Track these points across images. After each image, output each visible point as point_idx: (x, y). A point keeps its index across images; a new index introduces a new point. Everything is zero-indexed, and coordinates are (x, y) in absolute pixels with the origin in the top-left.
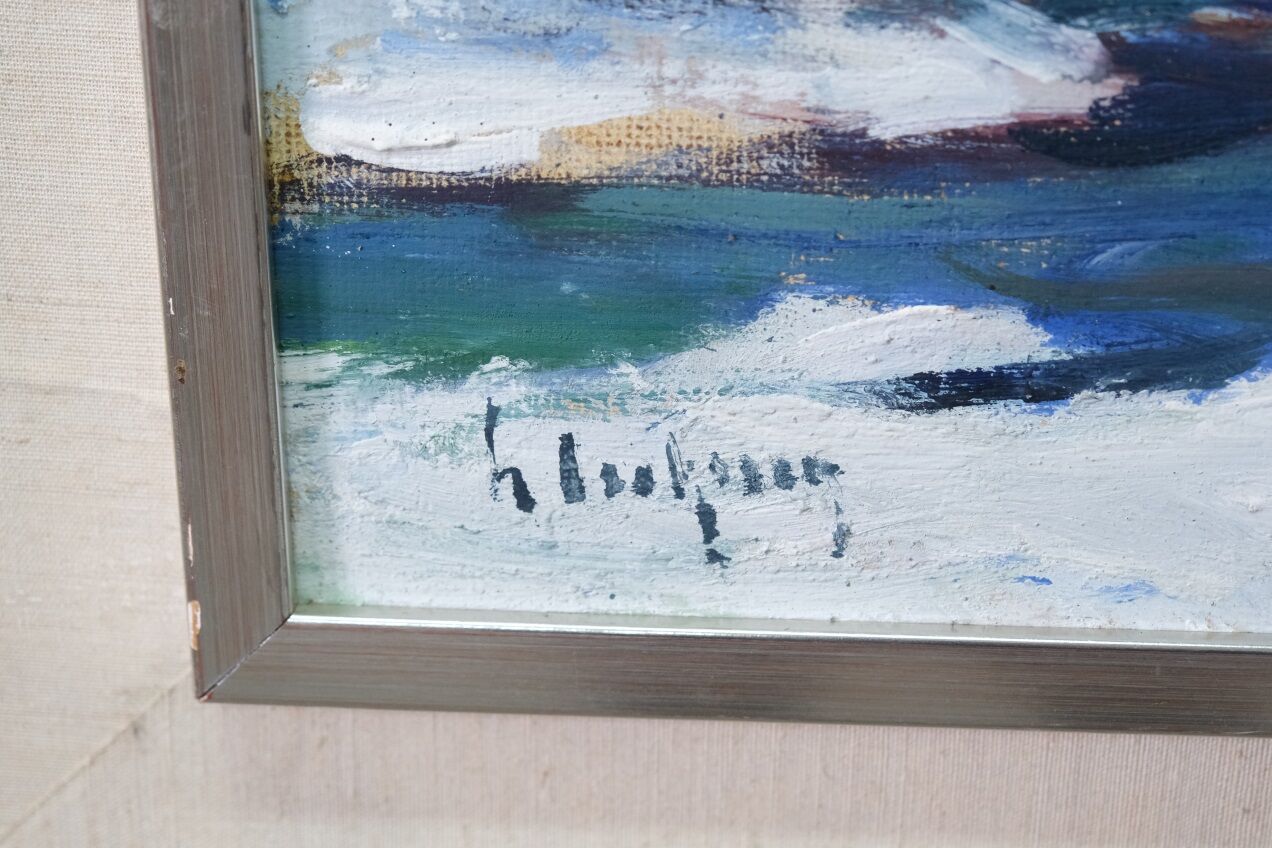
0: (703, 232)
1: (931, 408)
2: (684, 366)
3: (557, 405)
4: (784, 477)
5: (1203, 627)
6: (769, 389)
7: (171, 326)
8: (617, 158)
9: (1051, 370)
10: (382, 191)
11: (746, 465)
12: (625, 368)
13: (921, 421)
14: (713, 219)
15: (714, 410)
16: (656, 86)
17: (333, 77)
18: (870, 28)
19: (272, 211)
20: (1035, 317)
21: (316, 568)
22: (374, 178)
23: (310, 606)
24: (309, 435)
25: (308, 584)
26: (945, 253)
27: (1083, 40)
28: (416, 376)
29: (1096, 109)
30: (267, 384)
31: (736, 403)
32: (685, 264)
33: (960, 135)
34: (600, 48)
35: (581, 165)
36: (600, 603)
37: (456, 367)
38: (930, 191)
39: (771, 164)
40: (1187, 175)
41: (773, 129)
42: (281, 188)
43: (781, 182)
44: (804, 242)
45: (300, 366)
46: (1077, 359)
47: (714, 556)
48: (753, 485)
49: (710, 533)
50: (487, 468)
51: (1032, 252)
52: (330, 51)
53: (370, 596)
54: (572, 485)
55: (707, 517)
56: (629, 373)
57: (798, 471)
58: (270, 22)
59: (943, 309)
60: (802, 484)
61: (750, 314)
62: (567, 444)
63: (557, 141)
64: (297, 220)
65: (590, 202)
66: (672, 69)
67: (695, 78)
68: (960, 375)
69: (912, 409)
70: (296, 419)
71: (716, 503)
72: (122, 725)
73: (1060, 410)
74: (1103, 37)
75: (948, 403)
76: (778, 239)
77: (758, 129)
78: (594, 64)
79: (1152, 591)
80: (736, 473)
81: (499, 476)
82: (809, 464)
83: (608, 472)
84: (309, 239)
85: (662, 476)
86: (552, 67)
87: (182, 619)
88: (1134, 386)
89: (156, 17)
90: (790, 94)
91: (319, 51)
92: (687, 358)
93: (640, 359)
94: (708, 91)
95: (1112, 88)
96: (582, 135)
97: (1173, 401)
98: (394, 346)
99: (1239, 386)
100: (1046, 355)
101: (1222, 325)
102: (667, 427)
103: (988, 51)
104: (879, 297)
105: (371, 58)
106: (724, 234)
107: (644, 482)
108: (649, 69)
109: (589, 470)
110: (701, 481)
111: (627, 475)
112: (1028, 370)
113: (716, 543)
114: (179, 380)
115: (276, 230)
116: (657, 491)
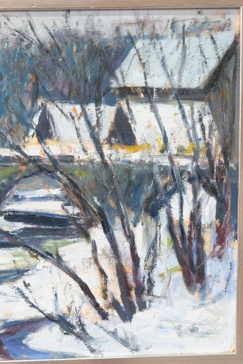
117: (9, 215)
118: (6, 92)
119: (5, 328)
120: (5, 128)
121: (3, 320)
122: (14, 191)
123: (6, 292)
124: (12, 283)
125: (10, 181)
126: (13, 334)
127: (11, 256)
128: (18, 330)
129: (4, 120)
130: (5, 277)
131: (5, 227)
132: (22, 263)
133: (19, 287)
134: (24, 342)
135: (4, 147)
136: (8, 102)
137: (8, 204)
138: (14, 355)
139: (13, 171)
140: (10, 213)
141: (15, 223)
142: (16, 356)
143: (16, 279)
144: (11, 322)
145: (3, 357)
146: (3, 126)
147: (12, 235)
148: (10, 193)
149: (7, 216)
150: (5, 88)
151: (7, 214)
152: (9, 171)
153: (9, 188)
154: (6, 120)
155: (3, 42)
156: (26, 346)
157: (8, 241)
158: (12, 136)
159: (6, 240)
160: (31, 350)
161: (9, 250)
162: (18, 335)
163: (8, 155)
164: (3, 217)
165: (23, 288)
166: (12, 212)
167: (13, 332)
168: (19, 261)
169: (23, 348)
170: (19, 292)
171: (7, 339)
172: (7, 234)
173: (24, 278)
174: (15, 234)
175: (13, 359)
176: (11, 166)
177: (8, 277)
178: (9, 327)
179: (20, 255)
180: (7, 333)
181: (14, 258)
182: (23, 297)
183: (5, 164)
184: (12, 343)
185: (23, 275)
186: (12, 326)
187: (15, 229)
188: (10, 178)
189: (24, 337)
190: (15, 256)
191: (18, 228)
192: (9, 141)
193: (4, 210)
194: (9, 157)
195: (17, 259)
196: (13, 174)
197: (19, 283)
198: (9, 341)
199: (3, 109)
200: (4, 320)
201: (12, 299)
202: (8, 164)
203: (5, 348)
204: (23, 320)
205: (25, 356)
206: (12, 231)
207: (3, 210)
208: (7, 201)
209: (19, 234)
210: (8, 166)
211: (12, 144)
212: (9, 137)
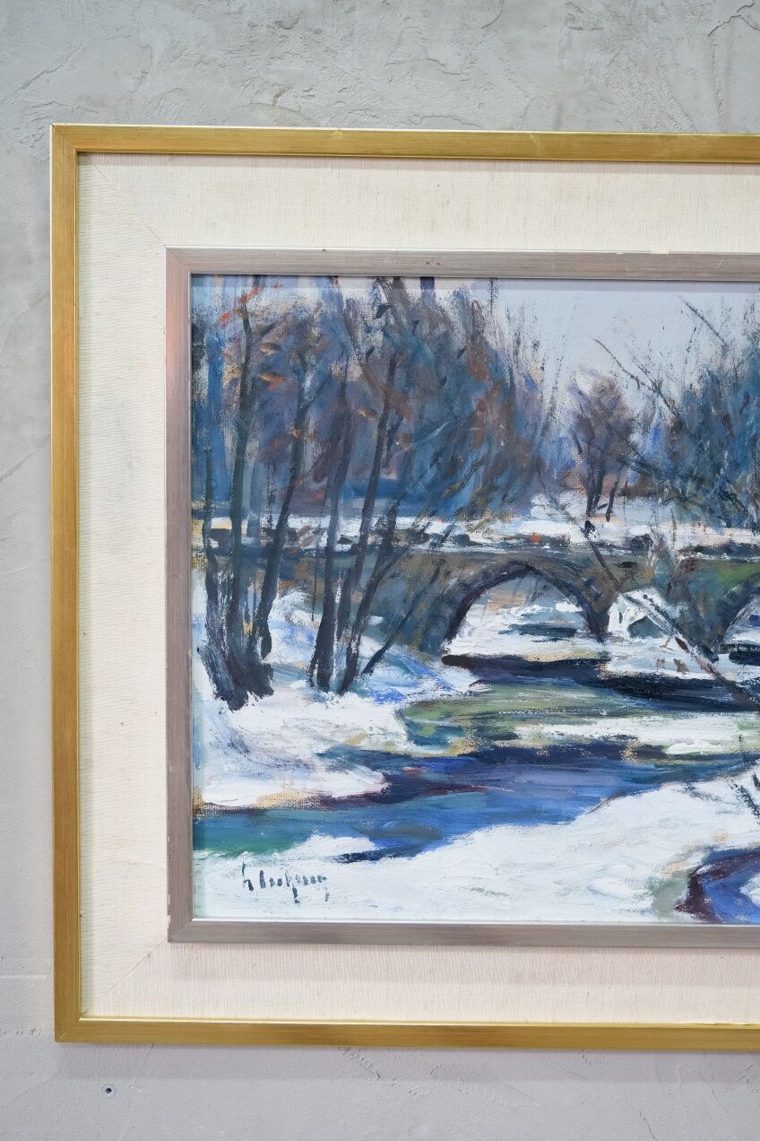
0: (294, 820)
1: (348, 863)
2: (290, 853)
3: (259, 863)
4: (313, 881)
5: (414, 918)
6: (309, 858)
7: (169, 844)
8: (274, 803)
9: (375, 852)
10: (220, 811)
11: (304, 878)
12: (276, 854)
13: (346, 865)
14: (297, 817)
15: (296, 864)
16: (284, 786)
17: (210, 784)
18: (331, 772)
19: (194, 816)
20: (371, 839)
21: (199, 907)
22: (218, 808)
23: (197, 917)
24: (199, 872)
25: (196, 911)
26: (350, 824)
27: (379, 775)
28: (225, 857)
29: (382, 790)
30: (190, 860)
31: (303, 862)
32: (290, 828)
33: (352, 796)
34: (271, 777)
35: (266, 805)
36: (269, 915)
37: (236, 854)
38: (346, 810)
39: (309, 804)
40: (404, 805)
41: (310, 796)
42: (197, 810)
43: (312, 808)
44: (318, 822)
45: (198, 855)
46: (381, 850)
47: (296, 902)
48: (306, 883)
49: (296, 895)
50: (242, 880)
51: (370, 824)
52: (210, 778)
53: (211, 914)
54: (262, 884)
55: (295, 891)
56: (276, 855)
57: (316, 879)
58: (196, 771)
59: (350, 838)
60: (317, 882)
61: (305, 840)
62: (262, 873)
63: (261, 799)
64: (199, 818)
65: (268, 813)
66: (287, 782)
67: (293, 783)
68: (354, 854)
69: (344, 863)
70: (195, 868)
71: (297, 888)
72: (145, 955)
73: (378, 862)
74: (384, 774)
75: (352, 861)
76: (311, 821)
77: (306, 796)
78: (269, 781)
79: (402, 909)
80: (302, 880)
81: (245, 882)
82: (319, 877)
83: (271, 880)
84: (202, 823)
85: (284, 881)
86: (260, 781)
87: (165, 920)
88: (395, 856)
89: (170, 770)
90: (314, 787)
91: (206, 778)
92: (290, 851)
93: (279, 852)
94: (295, 787)
95: (386, 785)
96: (266, 797)
97: (403, 860)
98: (221, 849)
99: (419, 856)
100: (374, 849)
101: (414, 841)
102: (285, 868)
103: (358, 777)
104: (335, 836)
105: (219, 780)
106: (298, 821)
107: (280, 883)
108: (282, 782)
109: (267, 880)
110: (293, 882)
111: (276, 881)
112: (370, 853)
113: (297, 898)
114: (170, 857)
115: (195, 821)
116: (283, 884)
117: (739, 651)
118: (754, 427)
119: (712, 863)
120: (747, 493)
121: (709, 848)
122: (752, 608)
123: (719, 795)
124: (733, 778)
125: (746, 589)
126: (726, 875)
127: (735, 727)
128: (735, 868)
129: (745, 477)
130: (720, 767)
131: (730, 673)
132: (754, 741)
133: (745, 787)
134: (743, 890)
135: (742, 527)
136: (755, 445)
137: (738, 632)
138: (724, 914)
139: (754, 570)
140: (740, 648)
141: (748, 666)
142: (727, 917)
143: (740, 771)
144: (723, 852)
145: (701, 918)
146: (743, 489)
147: (742, 688)
148: (744, 612)
149: (735, 653)
150: (751, 420)
151: (736, 649)
152: (745, 571)
153: (744, 601)
154: (749, 477)
155: (755, 337)
156: (746, 898)
157: (732, 699)
158: (757, 507)
159: (729, 698)
160: (754, 906)
161: (733, 716)
162: (733, 877)
163: (746, 540)
164: (727, 655)
165: (752, 789)
166: (744, 645)
167: (726, 870)
168: (748, 737)
169: (740, 902)
170: (744, 796)
171: (712, 885)
172: (731, 686)
173: (755, 770)
174: (747, 687)
175: (722, 923)
176: (752, 563)
177: (726, 766)
178: (719, 861)
179: (751, 727)
180: (714, 873)
181: (740, 732)
182: (749, 806)
183: (740, 558)
184: (721, 892)
185: (754, 764)
186: (724, 859)
187: (747, 678)
188: (747, 584)
189: (743, 882)
190: (742, 727)
191: (752, 677)
192: (752, 516)
193: (730, 643)
194: (749, 545)
195: (745, 734)
196: (753, 576)
197: (746, 780)
198: (717, 888)
199: (746, 457)
200: (711, 848)
201: (729, 808)
202: (746, 559)
203: (707, 900)
204: (746, 849)
205: (743, 918)
206: (740, 681)
207: (728, 642)
208: (737, 627)
209: (754, 688)
210: (745, 562)
211: (755, 521)
212: (751, 509)
